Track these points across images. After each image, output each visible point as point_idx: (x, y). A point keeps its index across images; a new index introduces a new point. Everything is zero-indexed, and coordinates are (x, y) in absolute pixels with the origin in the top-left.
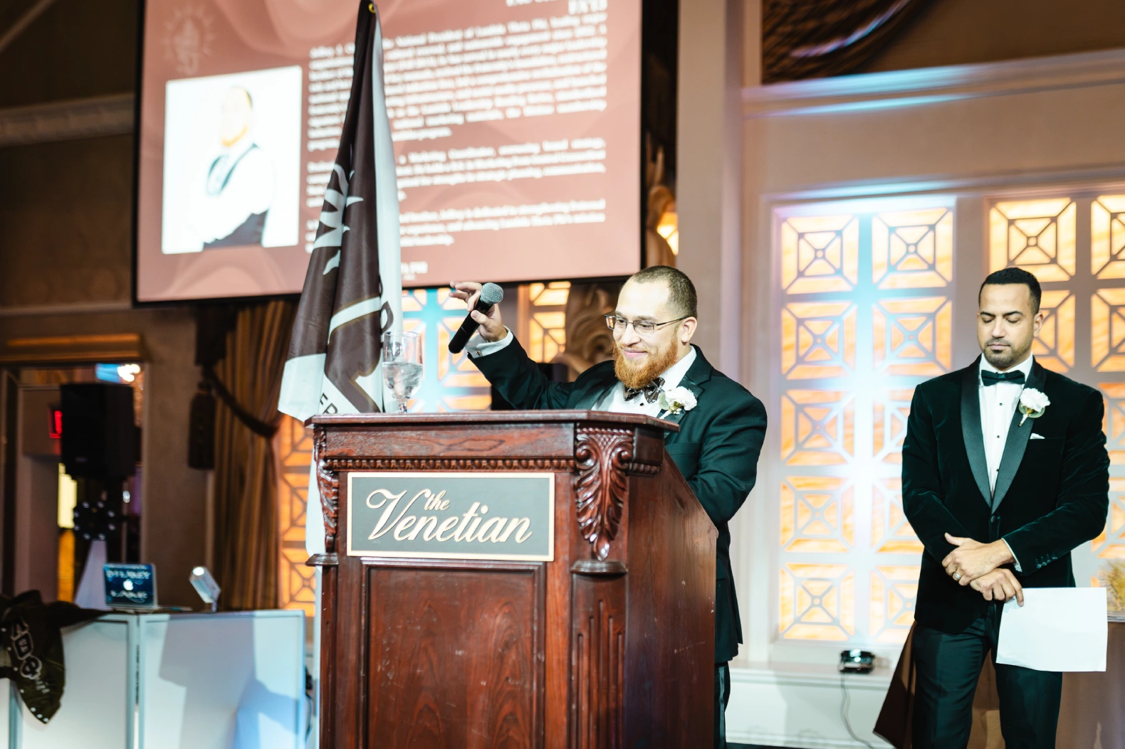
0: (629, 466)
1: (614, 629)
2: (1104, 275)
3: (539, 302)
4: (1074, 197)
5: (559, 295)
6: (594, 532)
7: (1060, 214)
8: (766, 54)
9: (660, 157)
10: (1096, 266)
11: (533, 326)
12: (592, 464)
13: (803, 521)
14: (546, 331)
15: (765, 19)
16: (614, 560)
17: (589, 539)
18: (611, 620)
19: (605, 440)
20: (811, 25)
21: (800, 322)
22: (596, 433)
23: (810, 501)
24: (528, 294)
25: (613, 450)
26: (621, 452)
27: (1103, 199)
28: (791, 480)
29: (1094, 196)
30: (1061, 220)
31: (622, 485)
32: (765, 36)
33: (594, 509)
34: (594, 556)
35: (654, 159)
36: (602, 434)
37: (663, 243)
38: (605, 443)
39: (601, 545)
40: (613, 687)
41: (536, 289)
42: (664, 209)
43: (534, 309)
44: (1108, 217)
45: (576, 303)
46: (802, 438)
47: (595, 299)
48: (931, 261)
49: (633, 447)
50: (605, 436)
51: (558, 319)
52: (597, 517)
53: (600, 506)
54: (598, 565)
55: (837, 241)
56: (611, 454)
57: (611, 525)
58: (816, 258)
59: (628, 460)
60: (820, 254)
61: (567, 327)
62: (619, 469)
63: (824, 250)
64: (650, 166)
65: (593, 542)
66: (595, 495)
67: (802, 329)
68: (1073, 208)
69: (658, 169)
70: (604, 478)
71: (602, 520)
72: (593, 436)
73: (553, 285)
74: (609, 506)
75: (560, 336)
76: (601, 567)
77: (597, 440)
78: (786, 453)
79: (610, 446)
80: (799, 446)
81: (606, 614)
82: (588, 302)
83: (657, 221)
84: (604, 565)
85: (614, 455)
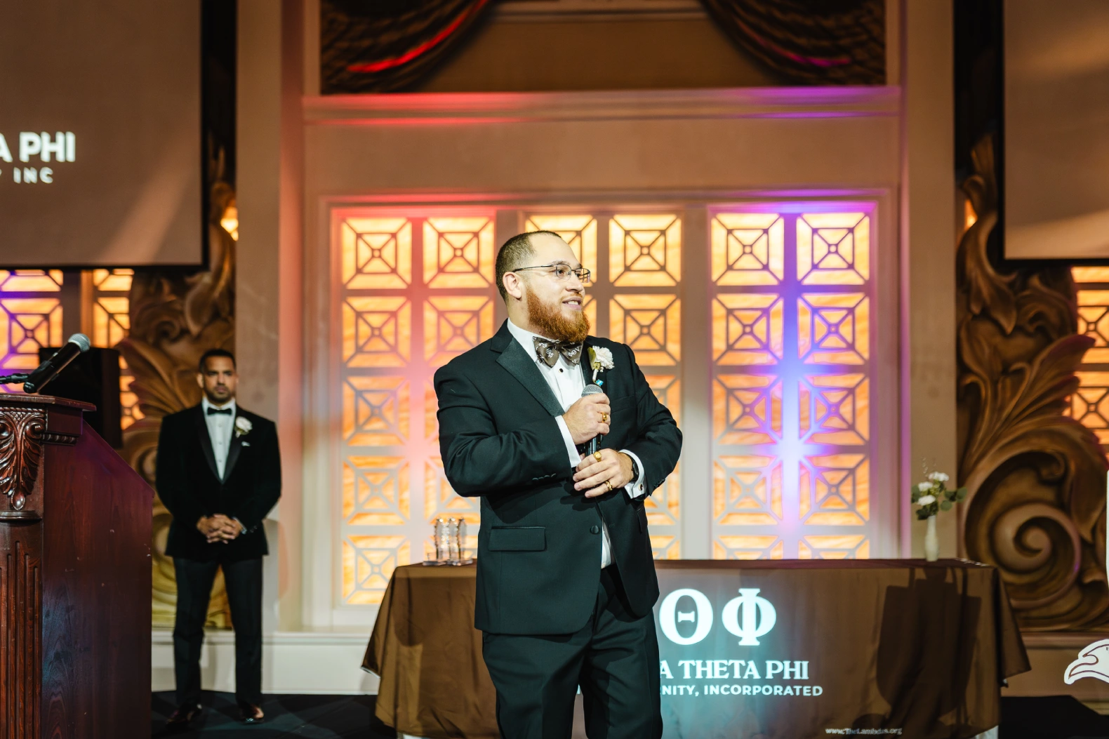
0: (42, 437)
1: (30, 564)
2: (620, 283)
3: (104, 287)
4: (596, 214)
5: (123, 281)
6: (11, 489)
7: (584, 228)
8: (324, 67)
9: (222, 155)
10: (613, 276)
11: (98, 310)
12: (7, 435)
13: (364, 495)
14: (111, 316)
15: (324, 34)
16: (30, 509)
17: (7, 493)
18: (27, 557)
19: (19, 416)
20: (366, 43)
21: (359, 315)
22: (12, 410)
23: (371, 478)
24: (92, 279)
25: (26, 425)
26: (35, 425)
27: (618, 218)
28: (352, 459)
29: (611, 214)
30: (585, 234)
31: (36, 452)
32: (324, 49)
33: (10, 469)
34: (12, 507)
35: (216, 157)
36: (17, 411)
37: (225, 235)
38: (19, 419)
39: (17, 498)
40: (29, 610)
41: (100, 275)
42: (227, 205)
43: (97, 294)
44: (623, 233)
45: (139, 289)
46: (362, 420)
47: (159, 288)
48: (474, 263)
49: (45, 422)
50: (19, 413)
51: (122, 305)
52: (13, 476)
53: (15, 468)
54: (14, 514)
55: (392, 244)
56: (25, 427)
57: (26, 482)
58: (373, 256)
59: (42, 431)
60: (376, 253)
61: (131, 313)
62: (31, 438)
63: (380, 250)
64: (212, 162)
65: (10, 496)
66: (11, 460)
67: (361, 322)
68: (594, 224)
69: (220, 166)
70: (19, 445)
71: (18, 478)
72: (8, 413)
73: (118, 271)
74: (24, 468)
75: (125, 320)
76: (18, 515)
77: (12, 416)
78: (348, 434)
79: (25, 420)
80: (359, 427)
81: (23, 553)
82: (152, 289)
83: (220, 215)
84: (19, 513)
85: (28, 427)
